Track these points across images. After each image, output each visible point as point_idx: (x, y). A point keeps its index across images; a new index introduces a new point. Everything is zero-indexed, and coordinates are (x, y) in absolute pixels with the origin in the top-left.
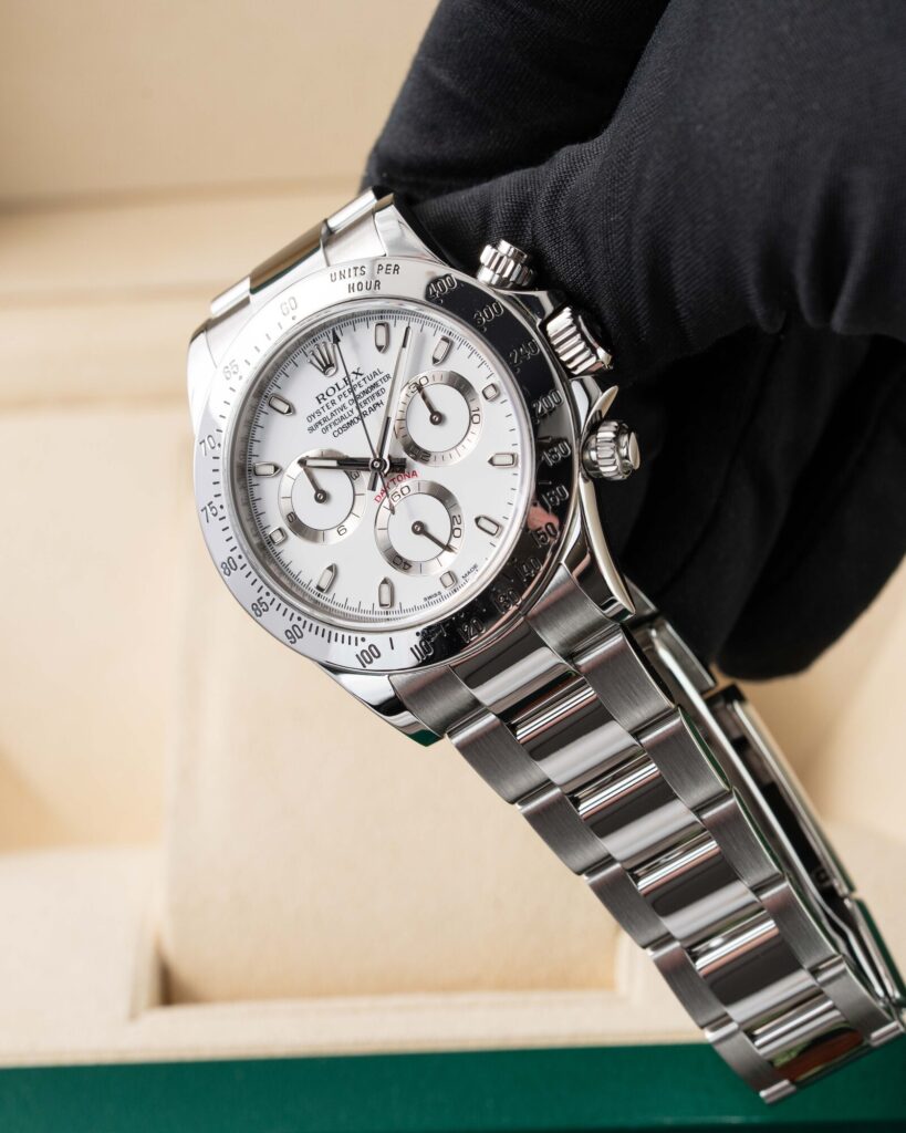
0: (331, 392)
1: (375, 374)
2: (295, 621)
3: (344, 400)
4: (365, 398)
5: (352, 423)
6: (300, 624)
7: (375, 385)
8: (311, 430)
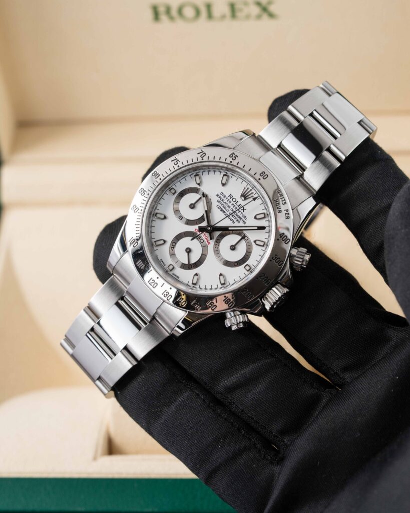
0: (234, 200)
2: (140, 208)
3: (232, 207)
4: (235, 215)
5: (224, 212)
6: (139, 211)
7: (241, 218)
8: (218, 195)
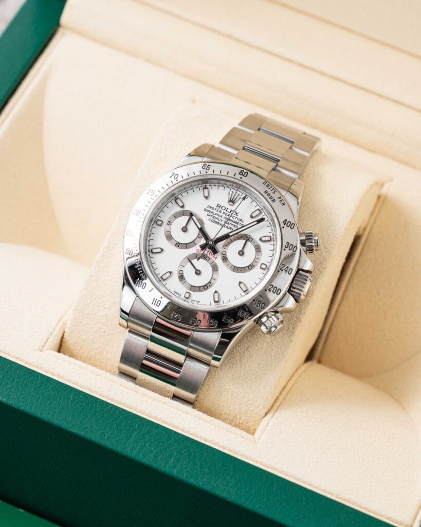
1: (241, 220)
4: (230, 222)
5: (218, 223)
6: (135, 252)
8: (205, 210)
